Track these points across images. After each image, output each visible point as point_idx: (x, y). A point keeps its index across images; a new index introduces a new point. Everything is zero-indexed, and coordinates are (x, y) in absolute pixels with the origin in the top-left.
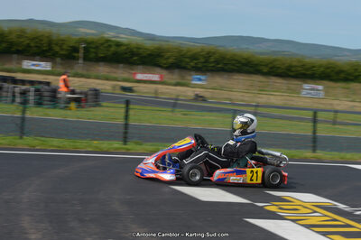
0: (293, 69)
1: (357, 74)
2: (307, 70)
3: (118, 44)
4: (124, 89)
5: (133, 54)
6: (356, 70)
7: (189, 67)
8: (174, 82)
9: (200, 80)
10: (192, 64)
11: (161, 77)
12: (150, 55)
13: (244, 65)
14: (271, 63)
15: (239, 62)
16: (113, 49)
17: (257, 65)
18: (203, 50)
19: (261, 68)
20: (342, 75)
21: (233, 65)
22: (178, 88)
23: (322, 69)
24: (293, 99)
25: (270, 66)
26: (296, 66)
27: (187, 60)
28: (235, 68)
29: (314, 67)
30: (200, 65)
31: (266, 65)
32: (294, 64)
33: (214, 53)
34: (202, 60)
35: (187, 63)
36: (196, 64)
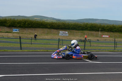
0: (60, 26)
2: (66, 26)
6: (86, 26)
7: (17, 26)
9: (16, 30)
10: (18, 25)
17: (46, 25)
19: (47, 26)
23: (72, 26)
24: (56, 37)
27: (16, 24)
28: (37, 26)
29: (69, 25)
30: (22, 25)
31: (50, 25)
32: (60, 24)
34: (23, 24)
35: (17, 25)
36: (20, 25)
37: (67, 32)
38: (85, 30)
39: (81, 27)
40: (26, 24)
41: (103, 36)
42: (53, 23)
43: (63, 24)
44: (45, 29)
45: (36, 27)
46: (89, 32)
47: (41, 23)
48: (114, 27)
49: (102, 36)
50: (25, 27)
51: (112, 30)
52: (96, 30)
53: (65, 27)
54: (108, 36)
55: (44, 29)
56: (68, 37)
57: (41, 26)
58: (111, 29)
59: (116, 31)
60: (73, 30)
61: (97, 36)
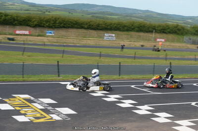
0: (100, 26)
1: (133, 27)
2: (108, 26)
3: (6, 15)
4: (10, 39)
5: (14, 20)
6: (132, 25)
7: (45, 26)
8: (37, 34)
9: (51, 33)
10: (47, 24)
11: (29, 32)
12: (24, 20)
13: (74, 24)
14: (89, 23)
15: (72, 23)
16: (3, 18)
17: (81, 24)
18: (53, 17)
19: (83, 26)
20: (126, 28)
21: (69, 24)
22: (39, 38)
23: (115, 25)
25: (89, 24)
26: (101, 24)
27: (44, 22)
29: (111, 24)
30: (51, 25)
31: (87, 24)
32: (101, 23)
33: (58, 19)
34: (53, 22)
35: (44, 24)
36: (49, 24)
37: (114, 35)
38: (131, 31)
39: (125, 26)
40: (57, 22)
41: (158, 40)
42: (91, 21)
43: (104, 22)
44: (80, 30)
45: (69, 27)
46: (138, 34)
47: (76, 21)
48: (167, 26)
49: (156, 40)
50: (55, 28)
51: (165, 31)
52: (145, 30)
53: (106, 27)
54: (163, 40)
55: (78, 29)
56: (116, 42)
57: (76, 26)
58: (164, 29)
59: (170, 33)
60: (116, 30)
61: (149, 40)
